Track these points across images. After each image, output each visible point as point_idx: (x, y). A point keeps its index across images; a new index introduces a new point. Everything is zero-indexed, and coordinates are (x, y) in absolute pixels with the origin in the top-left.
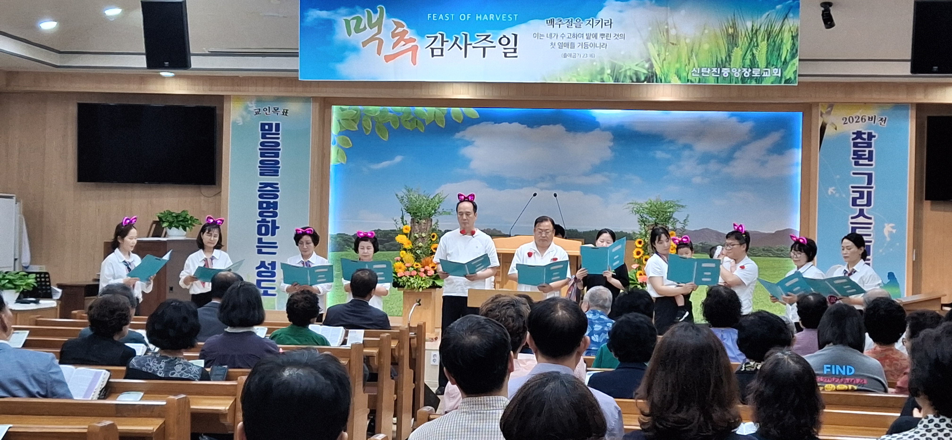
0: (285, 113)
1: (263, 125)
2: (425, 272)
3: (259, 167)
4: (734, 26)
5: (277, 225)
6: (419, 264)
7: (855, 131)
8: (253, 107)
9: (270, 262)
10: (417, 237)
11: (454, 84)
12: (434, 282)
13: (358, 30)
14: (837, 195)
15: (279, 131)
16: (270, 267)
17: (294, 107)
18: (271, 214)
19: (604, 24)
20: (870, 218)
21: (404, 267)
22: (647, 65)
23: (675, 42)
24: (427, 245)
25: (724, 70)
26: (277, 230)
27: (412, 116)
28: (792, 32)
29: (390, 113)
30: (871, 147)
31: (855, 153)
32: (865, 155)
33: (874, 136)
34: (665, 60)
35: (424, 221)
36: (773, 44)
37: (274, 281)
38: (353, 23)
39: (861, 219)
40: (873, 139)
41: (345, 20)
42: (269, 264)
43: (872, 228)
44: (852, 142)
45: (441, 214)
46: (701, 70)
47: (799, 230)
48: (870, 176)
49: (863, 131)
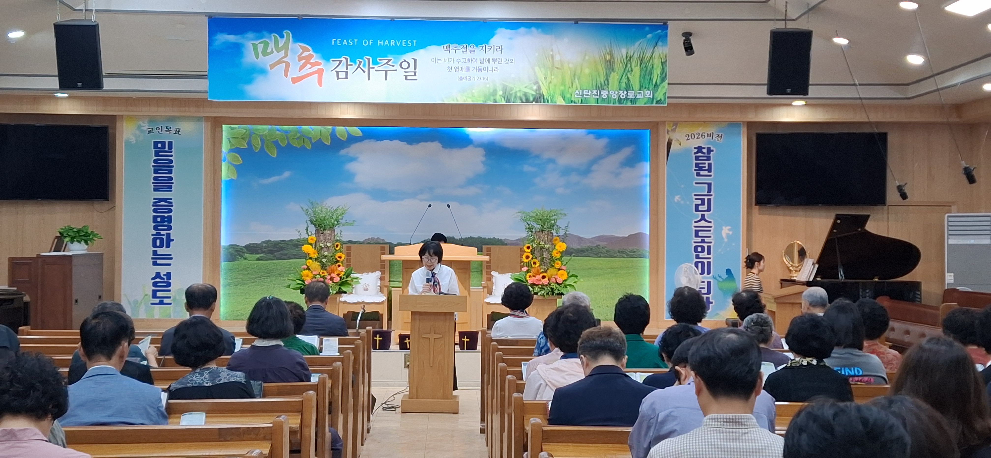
0: (178, 132)
1: (156, 144)
2: (332, 279)
3: (153, 183)
4: (611, 54)
5: (172, 238)
6: (324, 271)
7: (696, 146)
8: (146, 127)
9: (165, 273)
10: (323, 246)
11: (342, 105)
12: (340, 288)
13: (265, 54)
14: (682, 202)
15: (172, 149)
16: (165, 277)
17: (187, 127)
18: (166, 228)
19: (495, 50)
20: (710, 222)
21: (311, 275)
22: (535, 87)
23: (559, 67)
24: (331, 254)
25: (603, 92)
26: (171, 243)
27: (299, 135)
28: (661, 59)
29: (278, 132)
30: (710, 160)
31: (697, 165)
32: (705, 167)
33: (713, 151)
34: (551, 82)
35: (329, 232)
36: (645, 69)
37: (169, 291)
38: (260, 47)
39: (703, 223)
40: (712, 153)
41: (252, 44)
42: (164, 275)
43: (712, 231)
44: (694, 156)
45: (343, 225)
46: (583, 92)
47: (648, 233)
48: (709, 185)
49: (703, 146)
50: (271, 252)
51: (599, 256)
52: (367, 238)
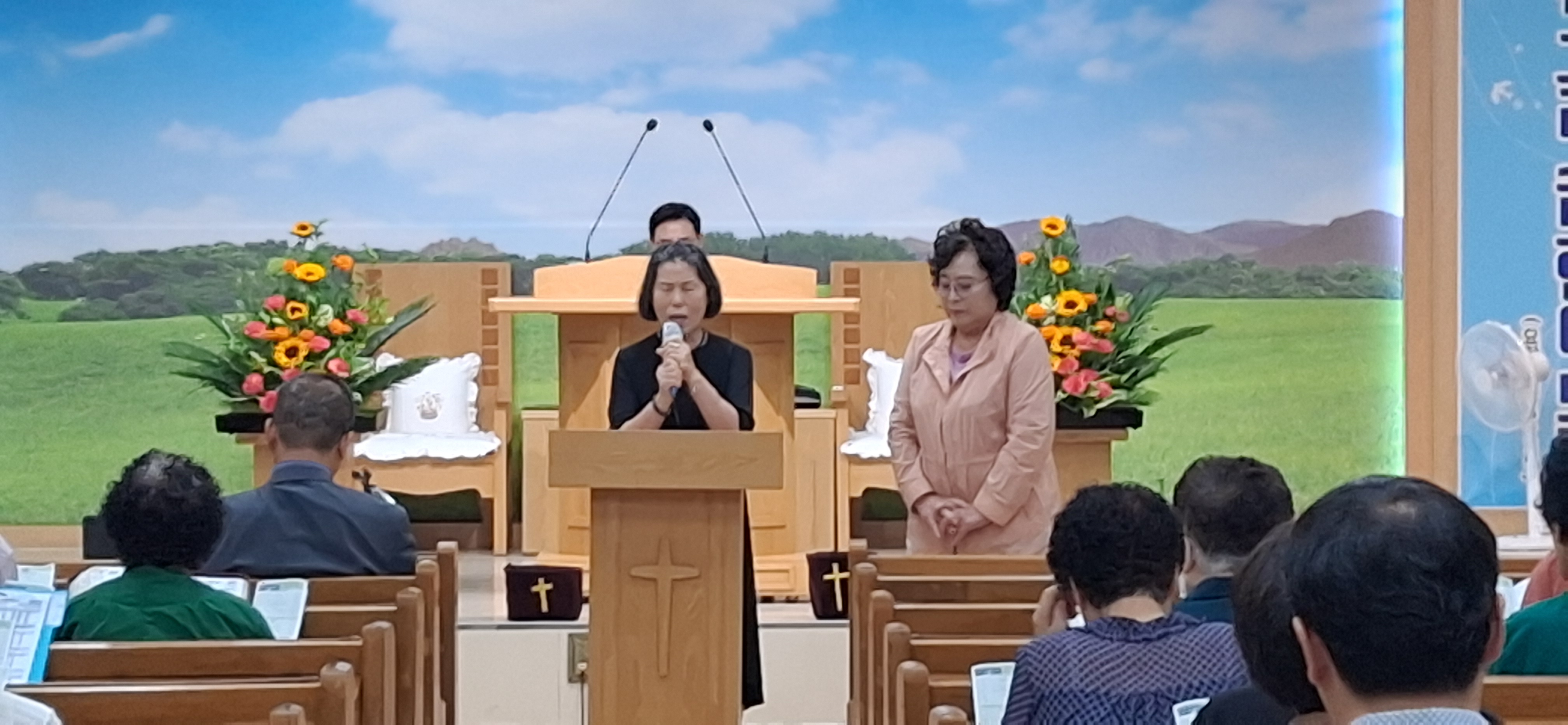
14: (1518, 105)
47: (1399, 213)
50: (111, 292)
51: (1230, 292)
52: (435, 240)
